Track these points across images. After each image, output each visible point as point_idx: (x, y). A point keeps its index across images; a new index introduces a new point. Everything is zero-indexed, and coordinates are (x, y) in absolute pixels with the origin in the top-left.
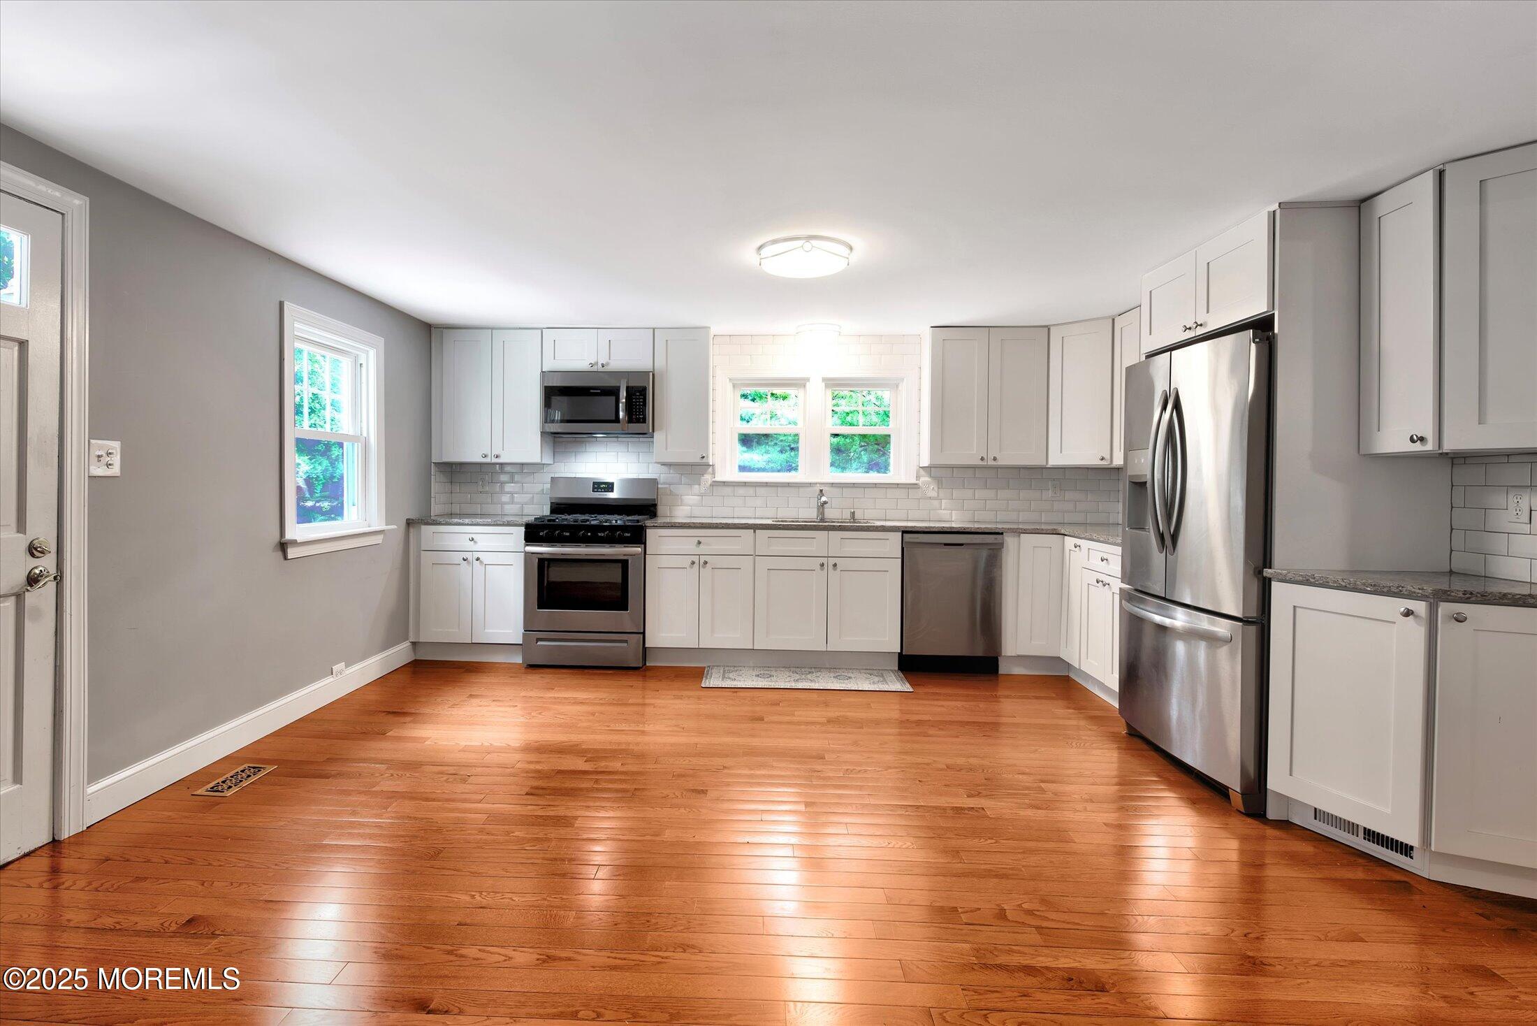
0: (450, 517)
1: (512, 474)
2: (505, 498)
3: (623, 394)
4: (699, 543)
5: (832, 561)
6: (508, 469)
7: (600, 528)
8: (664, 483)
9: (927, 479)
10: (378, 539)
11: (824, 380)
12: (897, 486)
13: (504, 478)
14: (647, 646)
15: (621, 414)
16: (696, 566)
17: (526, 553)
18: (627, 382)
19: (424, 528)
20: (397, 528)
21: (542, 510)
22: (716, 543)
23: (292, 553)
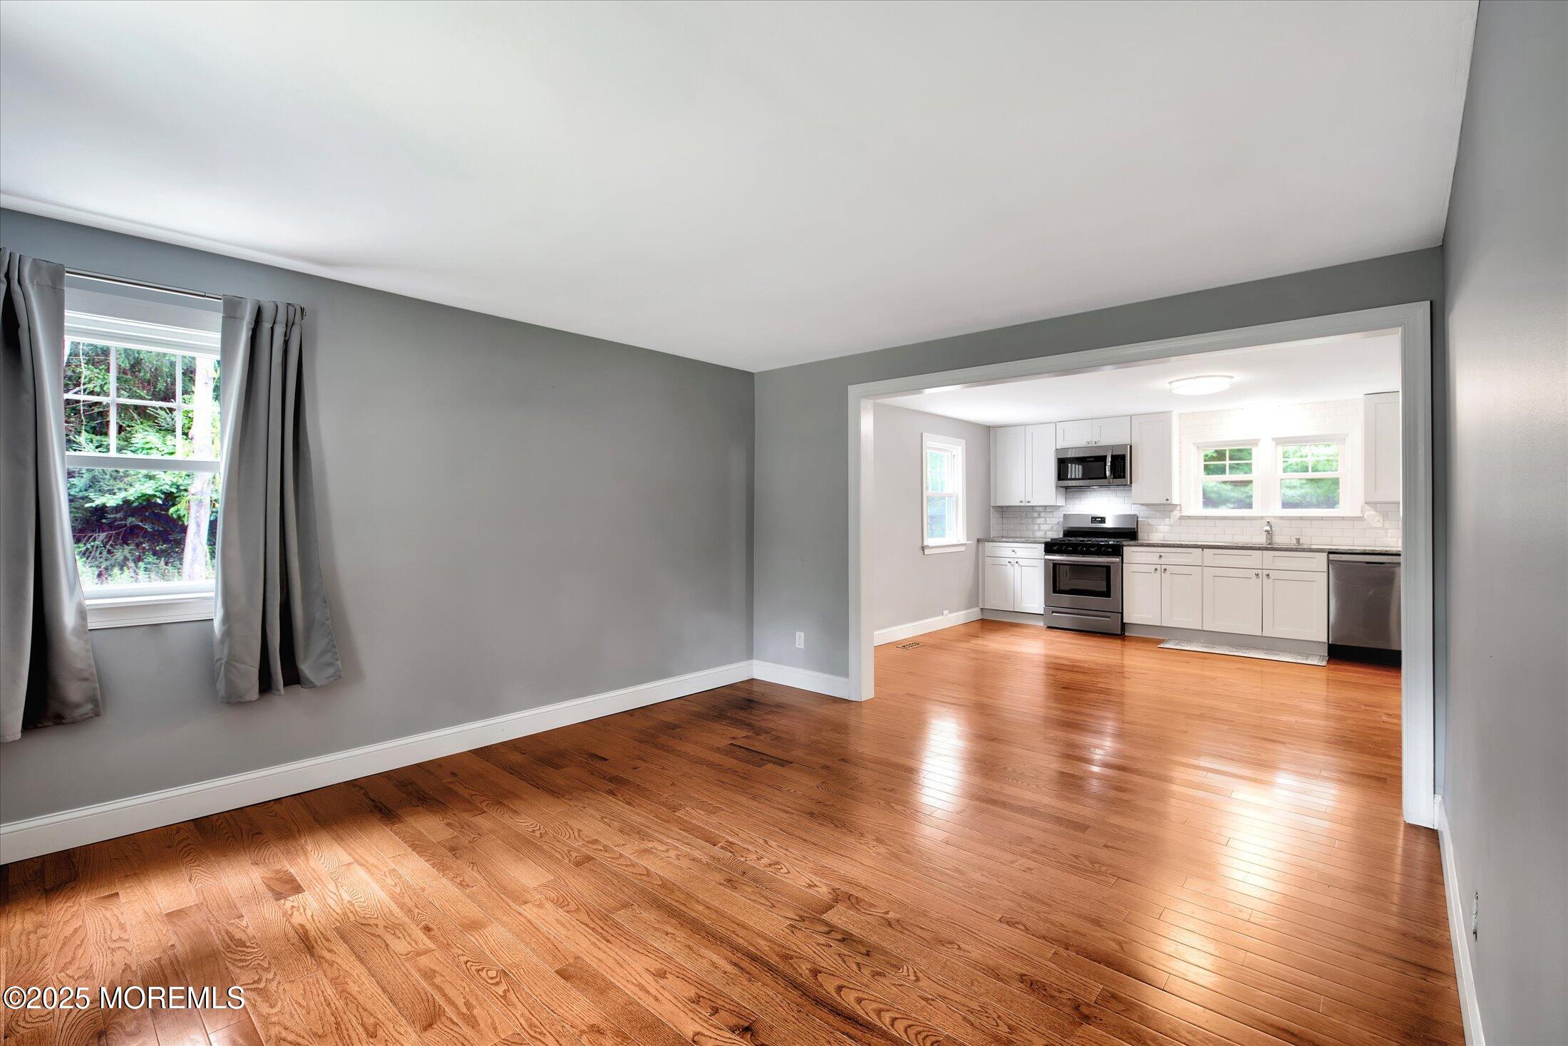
0: (1002, 538)
1: (1039, 513)
2: (1036, 527)
3: (1109, 460)
4: (1161, 556)
5: (1266, 572)
6: (1037, 509)
7: (1092, 545)
8: (1143, 518)
9: (1373, 513)
10: (963, 549)
11: (1273, 439)
12: (1343, 518)
13: (1036, 515)
14: (1124, 621)
15: (1108, 473)
16: (1159, 571)
17: (1046, 561)
18: (1112, 452)
19: (986, 543)
20: (972, 542)
21: (1059, 535)
22: (1171, 557)
23: (927, 552)
